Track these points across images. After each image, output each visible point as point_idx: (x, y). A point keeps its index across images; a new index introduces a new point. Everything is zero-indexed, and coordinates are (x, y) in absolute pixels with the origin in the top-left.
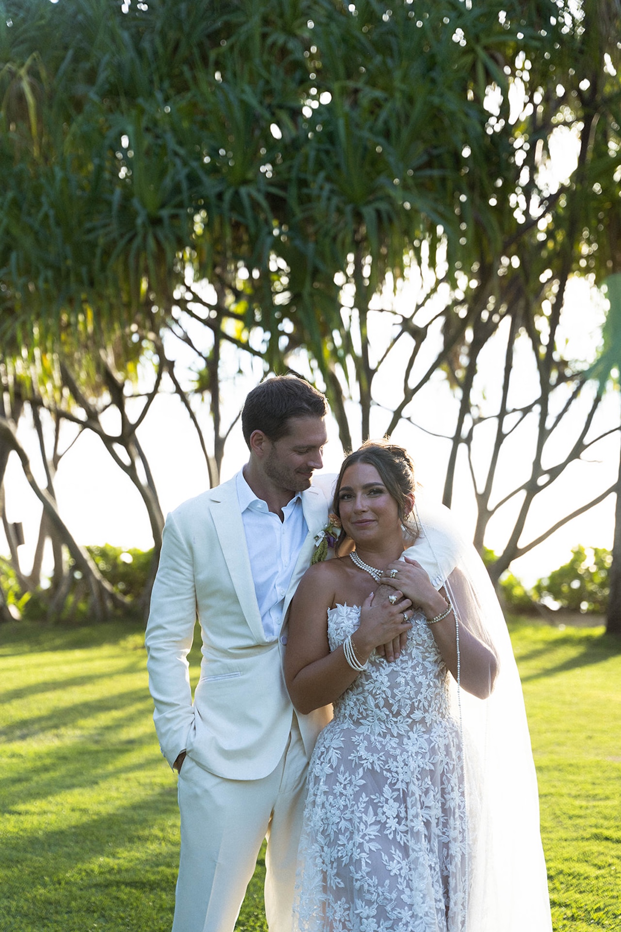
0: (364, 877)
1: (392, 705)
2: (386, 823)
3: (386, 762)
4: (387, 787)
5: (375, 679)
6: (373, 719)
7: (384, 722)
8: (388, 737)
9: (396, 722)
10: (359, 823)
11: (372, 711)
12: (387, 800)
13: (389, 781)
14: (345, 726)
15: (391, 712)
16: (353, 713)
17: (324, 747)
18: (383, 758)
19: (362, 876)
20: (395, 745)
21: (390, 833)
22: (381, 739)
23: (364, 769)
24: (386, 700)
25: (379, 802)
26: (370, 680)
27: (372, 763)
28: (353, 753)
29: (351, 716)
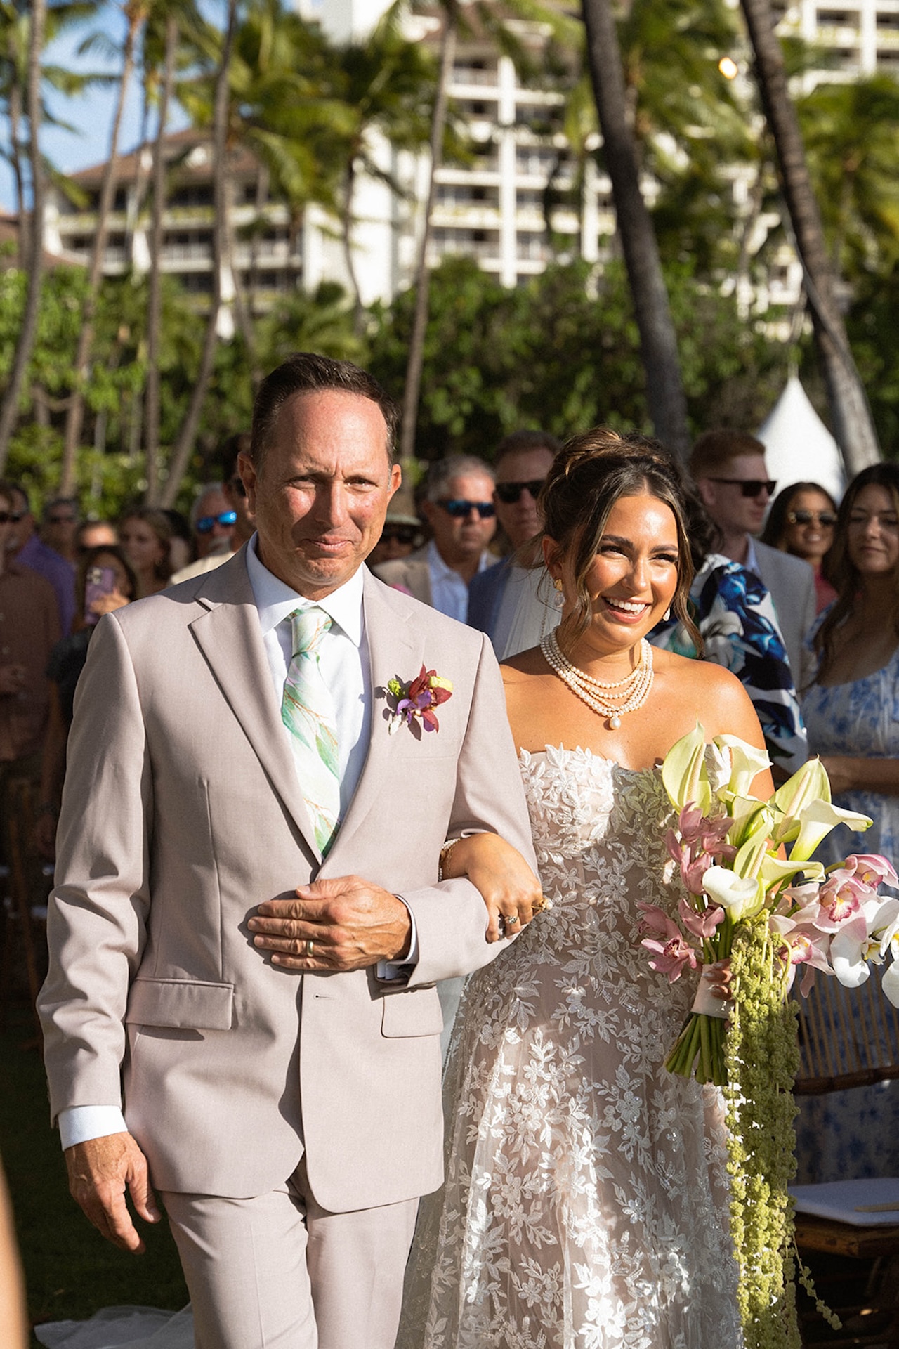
0: (591, 1226)
1: (630, 927)
2: (621, 1132)
3: (621, 1027)
4: (621, 1069)
5: (604, 879)
6: (594, 949)
7: (614, 955)
8: (622, 982)
9: (635, 957)
10: (581, 1130)
11: (594, 936)
12: (623, 1091)
13: (625, 1059)
14: (541, 960)
15: (628, 938)
16: (554, 936)
17: (499, 993)
18: (616, 1019)
19: (588, 1223)
20: (636, 997)
21: (629, 1151)
22: (610, 985)
23: (581, 1036)
24: (620, 917)
25: (608, 1095)
26: (593, 881)
27: (596, 1027)
28: (560, 1007)
29: (551, 942)
